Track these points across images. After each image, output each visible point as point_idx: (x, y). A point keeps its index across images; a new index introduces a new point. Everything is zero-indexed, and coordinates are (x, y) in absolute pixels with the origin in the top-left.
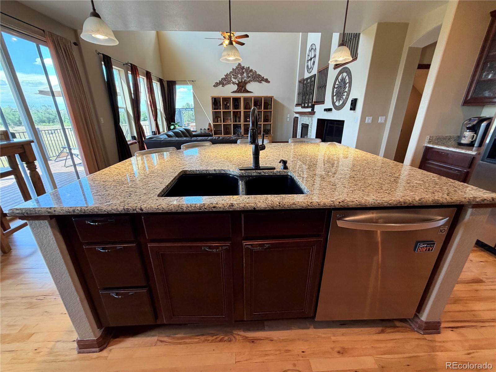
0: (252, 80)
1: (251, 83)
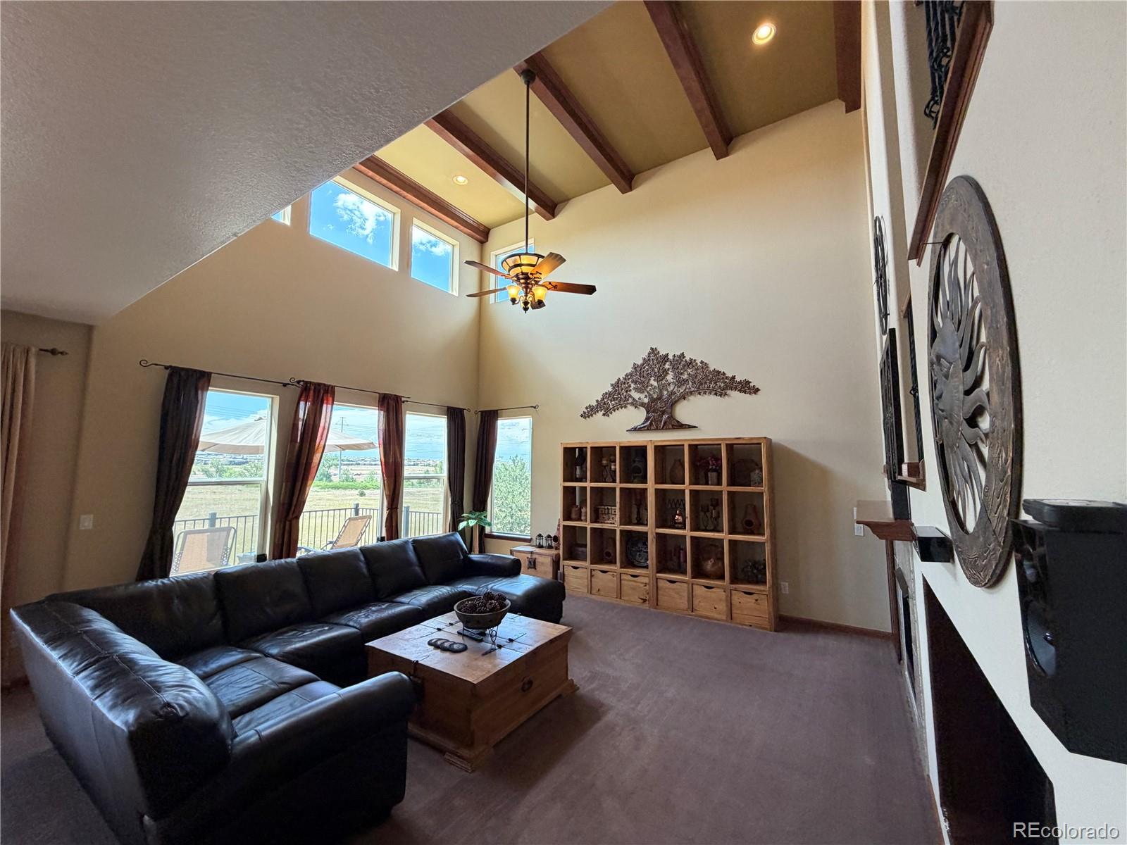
0: (693, 389)
1: (692, 398)
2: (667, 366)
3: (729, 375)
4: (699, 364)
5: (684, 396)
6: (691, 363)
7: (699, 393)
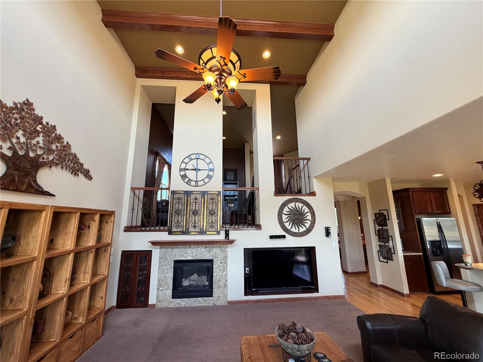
0: (57, 162)
2: (39, 128)
3: (81, 161)
4: (65, 144)
5: (50, 164)
6: (59, 138)
7: (62, 168)
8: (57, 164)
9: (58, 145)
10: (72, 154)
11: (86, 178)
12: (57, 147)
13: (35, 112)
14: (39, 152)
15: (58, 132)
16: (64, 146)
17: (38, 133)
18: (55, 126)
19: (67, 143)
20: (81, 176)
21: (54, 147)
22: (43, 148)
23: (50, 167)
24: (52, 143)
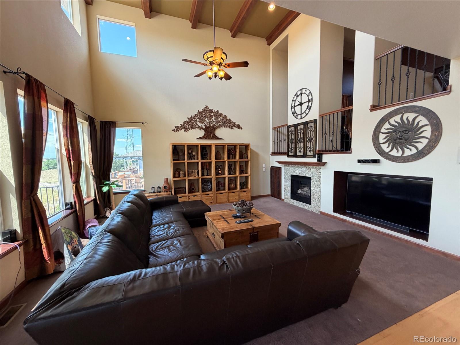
2: (212, 114)
4: (224, 116)
5: (219, 127)
7: (224, 127)
8: (222, 126)
9: (221, 118)
10: (228, 120)
11: (238, 128)
12: (220, 119)
13: (210, 109)
14: (214, 123)
15: (220, 113)
16: (224, 118)
17: (212, 116)
18: (218, 111)
19: (225, 115)
20: (235, 128)
21: (219, 120)
22: (215, 122)
23: (219, 128)
24: (218, 118)
